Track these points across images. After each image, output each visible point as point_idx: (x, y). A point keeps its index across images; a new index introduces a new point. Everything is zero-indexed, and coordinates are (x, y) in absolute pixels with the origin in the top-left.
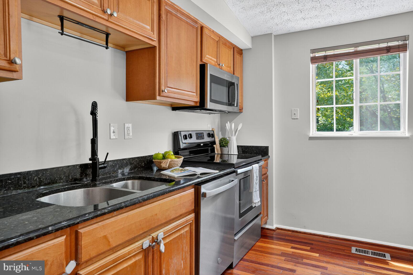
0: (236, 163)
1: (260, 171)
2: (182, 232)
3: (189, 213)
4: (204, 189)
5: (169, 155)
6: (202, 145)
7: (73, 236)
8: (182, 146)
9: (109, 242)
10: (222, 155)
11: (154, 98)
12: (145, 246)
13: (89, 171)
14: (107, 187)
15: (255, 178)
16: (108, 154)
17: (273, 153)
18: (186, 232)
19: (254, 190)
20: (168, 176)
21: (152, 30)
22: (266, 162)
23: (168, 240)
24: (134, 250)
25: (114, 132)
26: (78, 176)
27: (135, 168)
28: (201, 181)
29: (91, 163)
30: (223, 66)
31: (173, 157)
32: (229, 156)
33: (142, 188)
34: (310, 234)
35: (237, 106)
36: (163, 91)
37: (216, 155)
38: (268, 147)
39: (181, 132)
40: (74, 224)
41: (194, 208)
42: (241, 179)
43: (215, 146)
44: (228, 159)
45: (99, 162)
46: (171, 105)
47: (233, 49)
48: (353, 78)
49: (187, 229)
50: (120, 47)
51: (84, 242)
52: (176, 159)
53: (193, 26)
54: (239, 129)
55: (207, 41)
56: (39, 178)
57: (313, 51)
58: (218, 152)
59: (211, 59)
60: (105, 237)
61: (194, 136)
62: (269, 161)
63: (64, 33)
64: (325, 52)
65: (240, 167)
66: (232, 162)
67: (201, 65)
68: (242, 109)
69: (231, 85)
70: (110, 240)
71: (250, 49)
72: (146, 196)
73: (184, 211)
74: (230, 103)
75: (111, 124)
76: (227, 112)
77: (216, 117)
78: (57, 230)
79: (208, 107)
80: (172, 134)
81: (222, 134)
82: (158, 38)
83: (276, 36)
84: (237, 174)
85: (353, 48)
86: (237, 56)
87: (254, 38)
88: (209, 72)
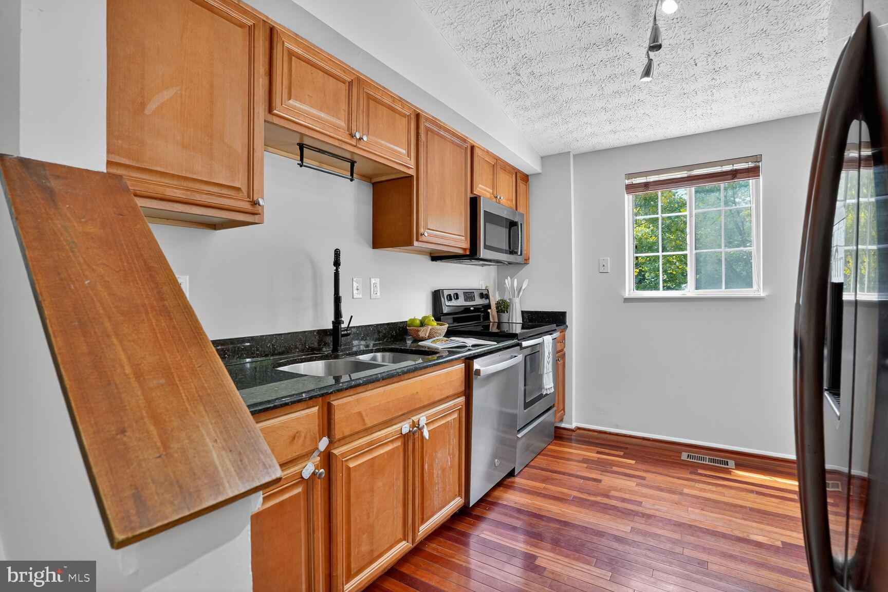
0: (520, 333)
1: (554, 346)
2: (449, 419)
3: (457, 396)
4: (477, 365)
5: (430, 320)
6: (472, 308)
7: (325, 409)
8: (446, 310)
9: (364, 420)
10: (499, 324)
11: (411, 244)
12: (405, 430)
13: (329, 340)
14: (352, 359)
15: (546, 354)
16: (352, 317)
17: (574, 321)
18: (454, 419)
19: (545, 372)
20: (428, 348)
21: (409, 155)
22: (562, 333)
23: (432, 427)
24: (392, 434)
25: (357, 289)
26: (316, 345)
27: (384, 337)
28: (474, 354)
29: (331, 329)
30: (502, 198)
31: (435, 323)
32: (509, 325)
33: (395, 361)
34: (625, 436)
35: (521, 254)
36: (422, 235)
37: (491, 324)
38: (566, 312)
39: (444, 291)
40: (327, 394)
41: (464, 389)
42: (527, 355)
43: (489, 311)
44: (508, 329)
45: (341, 328)
46: (431, 253)
47: (515, 174)
48: (687, 213)
49: (456, 416)
50: (366, 178)
51: (338, 416)
52: (439, 327)
53: (461, 147)
54: (523, 288)
55: (479, 166)
56: (273, 345)
57: (629, 176)
58: (493, 319)
59: (485, 190)
60: (360, 414)
61: (461, 297)
62: (567, 333)
63: (304, 164)
64: (645, 178)
65: (525, 339)
66: (514, 332)
67: (471, 199)
68: (529, 259)
69: (512, 225)
70: (365, 418)
71: (540, 173)
72: (406, 368)
73: (451, 392)
74: (512, 252)
75: (355, 279)
76: (506, 263)
77: (492, 269)
78: (311, 398)
79: (482, 256)
80: (431, 293)
81: (500, 295)
82: (415, 165)
83: (576, 156)
84: (522, 348)
85: (686, 172)
86: (521, 185)
87: (544, 159)
88: (483, 207)
